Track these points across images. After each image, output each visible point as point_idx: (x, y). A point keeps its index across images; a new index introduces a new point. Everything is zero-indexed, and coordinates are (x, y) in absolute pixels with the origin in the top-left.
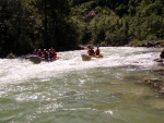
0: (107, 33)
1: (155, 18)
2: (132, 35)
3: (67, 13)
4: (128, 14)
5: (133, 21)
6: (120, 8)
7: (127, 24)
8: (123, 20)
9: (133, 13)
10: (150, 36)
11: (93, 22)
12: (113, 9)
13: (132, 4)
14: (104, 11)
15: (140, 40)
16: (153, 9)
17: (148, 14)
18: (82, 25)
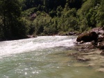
2: (60, 28)
3: (19, 15)
6: (51, 12)
7: (56, 22)
8: (54, 20)
9: (60, 15)
10: (70, 29)
12: (48, 12)
13: (59, 10)
14: (42, 14)
15: (65, 31)
16: (71, 13)
18: (29, 22)
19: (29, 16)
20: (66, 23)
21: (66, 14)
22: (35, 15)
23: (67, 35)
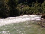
0: (27, 12)
1: (39, 7)
4: (32, 6)
5: (33, 8)
6: (30, 5)
7: (32, 9)
8: (31, 8)
10: (38, 12)
11: (23, 9)
12: (28, 5)
14: (26, 6)
15: (36, 13)
17: (37, 6)
19: (20, 6)
20: (37, 9)
21: (36, 6)
22: (23, 6)
23: (36, 15)
